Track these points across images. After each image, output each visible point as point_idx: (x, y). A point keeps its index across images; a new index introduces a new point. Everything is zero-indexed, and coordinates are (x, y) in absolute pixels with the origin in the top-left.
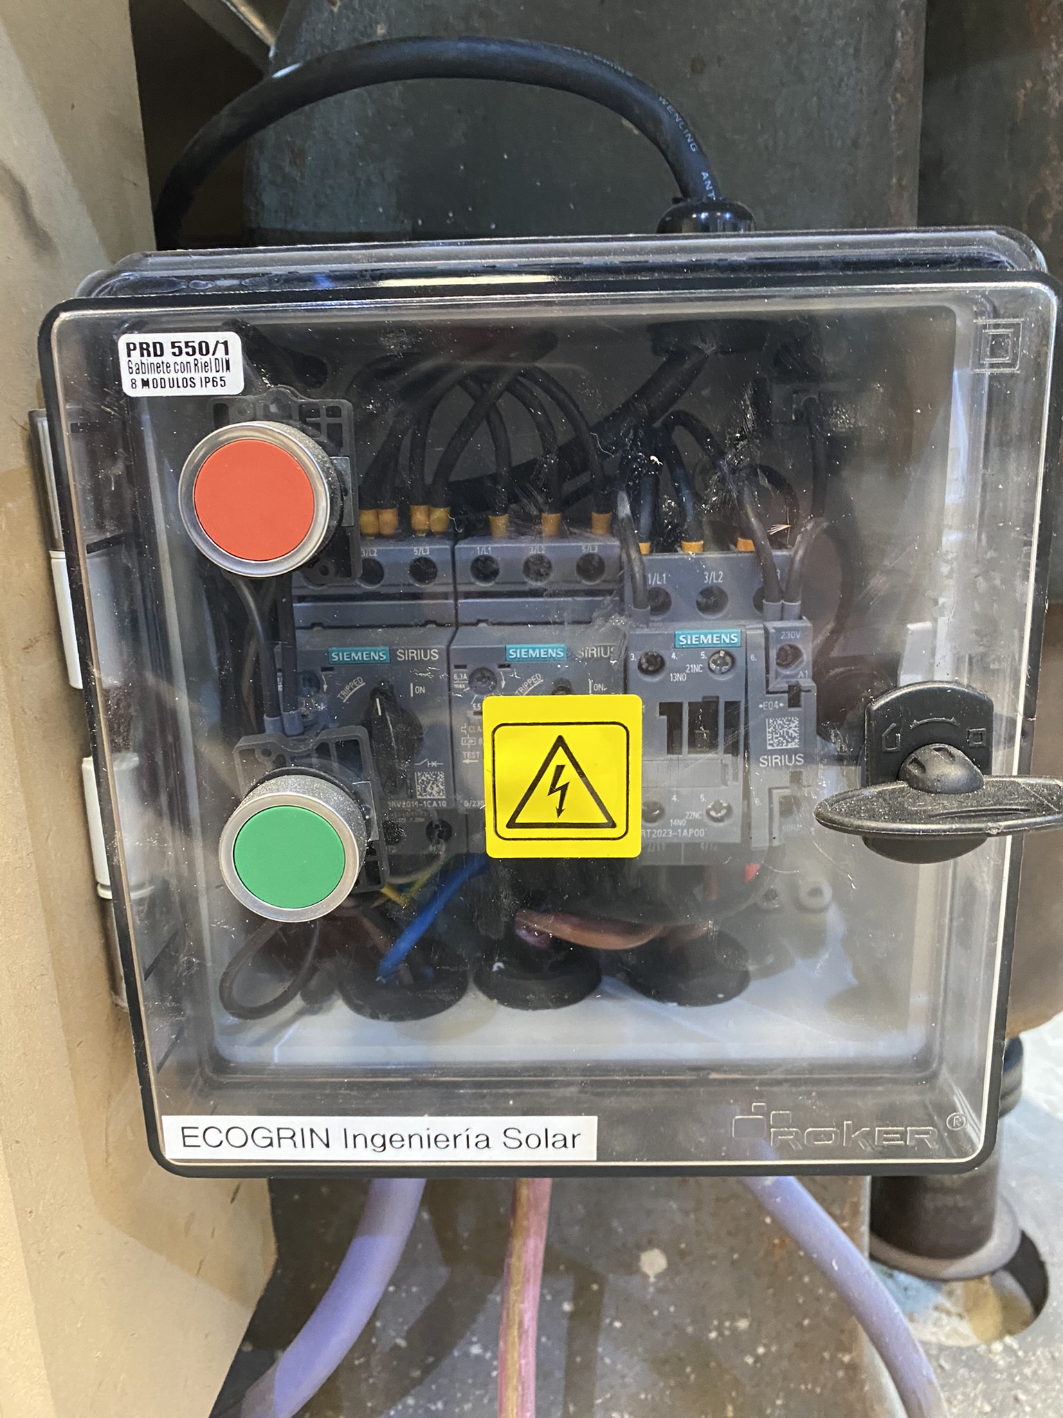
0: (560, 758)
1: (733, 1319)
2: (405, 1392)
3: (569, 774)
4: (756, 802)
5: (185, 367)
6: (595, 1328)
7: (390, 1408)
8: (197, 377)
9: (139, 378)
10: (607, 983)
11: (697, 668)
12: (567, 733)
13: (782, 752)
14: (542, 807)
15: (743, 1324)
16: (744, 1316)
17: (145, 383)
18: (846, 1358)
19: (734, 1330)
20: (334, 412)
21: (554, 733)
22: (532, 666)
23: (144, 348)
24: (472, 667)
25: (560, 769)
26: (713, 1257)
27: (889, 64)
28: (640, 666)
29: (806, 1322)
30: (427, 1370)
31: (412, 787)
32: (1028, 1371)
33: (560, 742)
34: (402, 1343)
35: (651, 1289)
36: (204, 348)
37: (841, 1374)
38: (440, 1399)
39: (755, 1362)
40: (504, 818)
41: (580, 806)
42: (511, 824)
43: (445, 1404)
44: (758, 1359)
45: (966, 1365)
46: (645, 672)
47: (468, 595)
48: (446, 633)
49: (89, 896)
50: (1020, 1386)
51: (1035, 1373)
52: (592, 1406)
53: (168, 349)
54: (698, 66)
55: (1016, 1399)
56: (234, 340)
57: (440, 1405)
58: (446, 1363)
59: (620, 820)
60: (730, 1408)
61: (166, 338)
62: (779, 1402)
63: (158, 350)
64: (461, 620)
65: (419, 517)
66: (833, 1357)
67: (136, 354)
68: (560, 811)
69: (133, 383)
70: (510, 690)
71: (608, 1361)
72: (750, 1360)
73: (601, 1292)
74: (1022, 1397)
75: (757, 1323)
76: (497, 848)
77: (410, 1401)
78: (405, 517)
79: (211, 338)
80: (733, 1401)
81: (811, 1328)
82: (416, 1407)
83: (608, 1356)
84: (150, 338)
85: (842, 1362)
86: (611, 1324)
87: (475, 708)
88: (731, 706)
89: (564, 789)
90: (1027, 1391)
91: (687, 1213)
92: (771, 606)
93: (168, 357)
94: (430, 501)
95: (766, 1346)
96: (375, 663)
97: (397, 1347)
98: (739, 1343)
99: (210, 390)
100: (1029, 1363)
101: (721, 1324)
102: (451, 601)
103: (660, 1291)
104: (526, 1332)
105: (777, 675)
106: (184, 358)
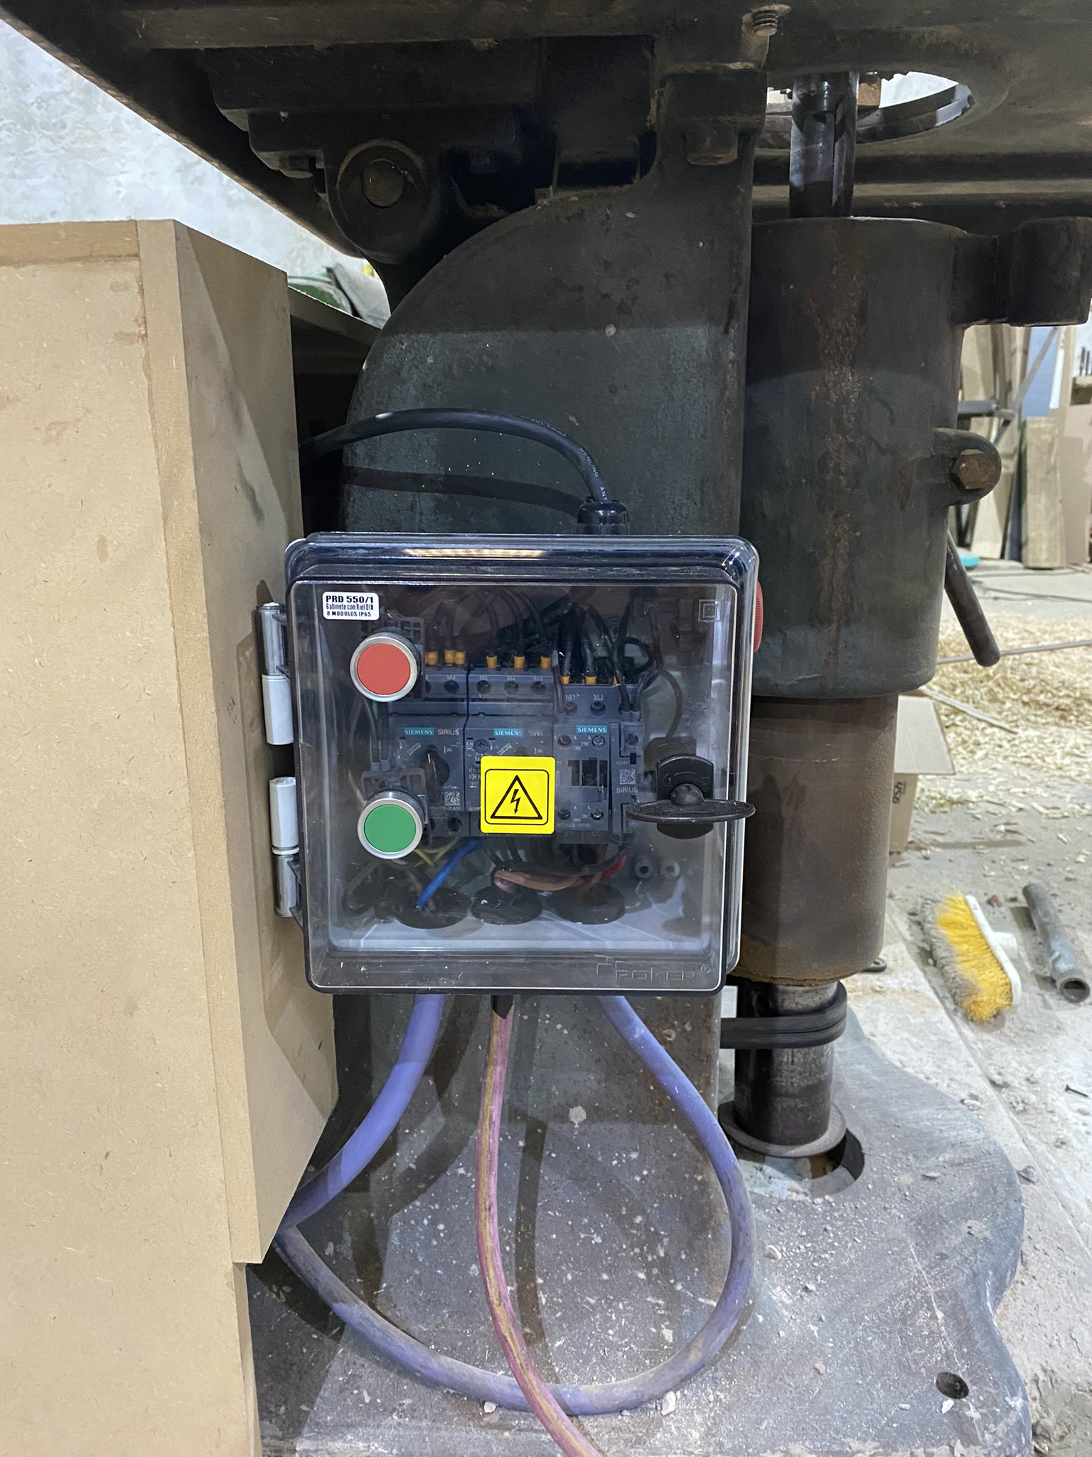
0: (517, 785)
1: (628, 1152)
2: (415, 1198)
3: (521, 794)
4: (615, 810)
5: (353, 607)
6: (539, 1157)
7: (403, 1208)
8: (358, 612)
9: (331, 611)
10: (545, 914)
11: (586, 744)
12: (521, 775)
13: (627, 786)
14: (508, 808)
15: (634, 1155)
16: (636, 1150)
17: (334, 613)
18: (700, 1178)
19: (628, 1159)
20: (417, 625)
21: (514, 774)
22: (504, 740)
23: (334, 599)
24: (475, 739)
25: (516, 791)
26: (615, 1112)
27: (723, 394)
28: (559, 741)
29: (675, 1155)
30: (429, 1183)
31: (443, 799)
32: (836, 1214)
33: (517, 778)
34: (413, 1166)
35: (576, 1133)
36: (362, 600)
37: (696, 1188)
38: (437, 1202)
39: (641, 1180)
40: (489, 813)
41: (525, 809)
42: (493, 816)
43: (440, 1205)
44: (643, 1178)
45: (796, 1210)
46: (562, 744)
47: (474, 700)
48: (464, 719)
49: (267, 854)
50: (829, 1223)
51: (841, 1216)
52: (535, 1206)
53: (345, 599)
54: (613, 390)
55: (826, 1230)
56: (375, 597)
57: (437, 1206)
58: (442, 1179)
59: (544, 815)
60: (624, 1209)
61: (344, 595)
62: (656, 1205)
63: (341, 599)
64: (471, 713)
65: (449, 656)
66: (691, 1178)
67: (330, 601)
68: (516, 811)
69: (328, 613)
70: (494, 753)
71: (546, 1178)
72: (638, 1179)
73: (543, 1135)
74: (829, 1228)
75: (643, 1155)
76: (486, 828)
77: (418, 1203)
78: (441, 656)
79: (365, 595)
80: (626, 1205)
81: (677, 1159)
82: (421, 1208)
83: (546, 1175)
84: (337, 594)
85: (696, 1180)
86: (550, 1154)
87: (477, 760)
88: (604, 764)
89: (518, 800)
90: (832, 1226)
91: (599, 1082)
92: (626, 714)
93: (345, 603)
94: (455, 648)
95: (648, 1169)
96: (427, 736)
97: (410, 1169)
98: (631, 1167)
99: (363, 618)
100: (838, 1210)
101: (620, 1155)
102: (465, 703)
103: (582, 1134)
104: (494, 1123)
105: (625, 748)
106: (352, 603)
